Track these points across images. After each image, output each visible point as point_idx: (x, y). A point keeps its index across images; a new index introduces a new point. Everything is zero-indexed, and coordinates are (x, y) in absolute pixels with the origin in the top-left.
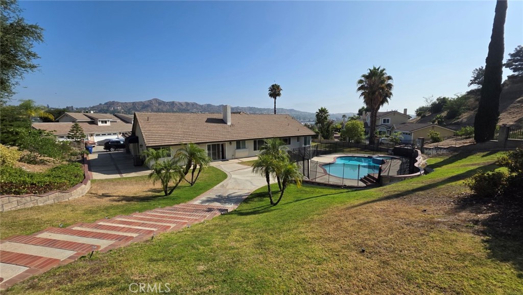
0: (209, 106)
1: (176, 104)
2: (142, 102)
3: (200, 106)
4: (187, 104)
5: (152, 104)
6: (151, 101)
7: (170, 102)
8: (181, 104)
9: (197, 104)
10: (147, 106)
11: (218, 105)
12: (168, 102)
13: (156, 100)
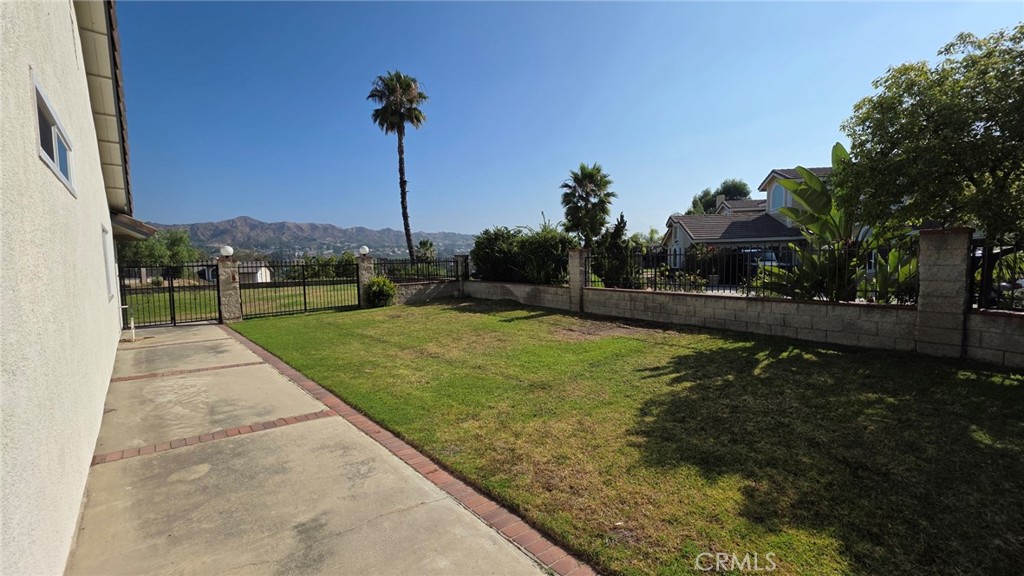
0: (360, 230)
1: (289, 228)
2: (212, 224)
3: (341, 231)
4: (314, 227)
5: (236, 227)
6: (233, 221)
7: (275, 224)
8: (299, 228)
9: (333, 227)
10: (224, 232)
11: (380, 229)
12: (271, 224)
13: (245, 219)
